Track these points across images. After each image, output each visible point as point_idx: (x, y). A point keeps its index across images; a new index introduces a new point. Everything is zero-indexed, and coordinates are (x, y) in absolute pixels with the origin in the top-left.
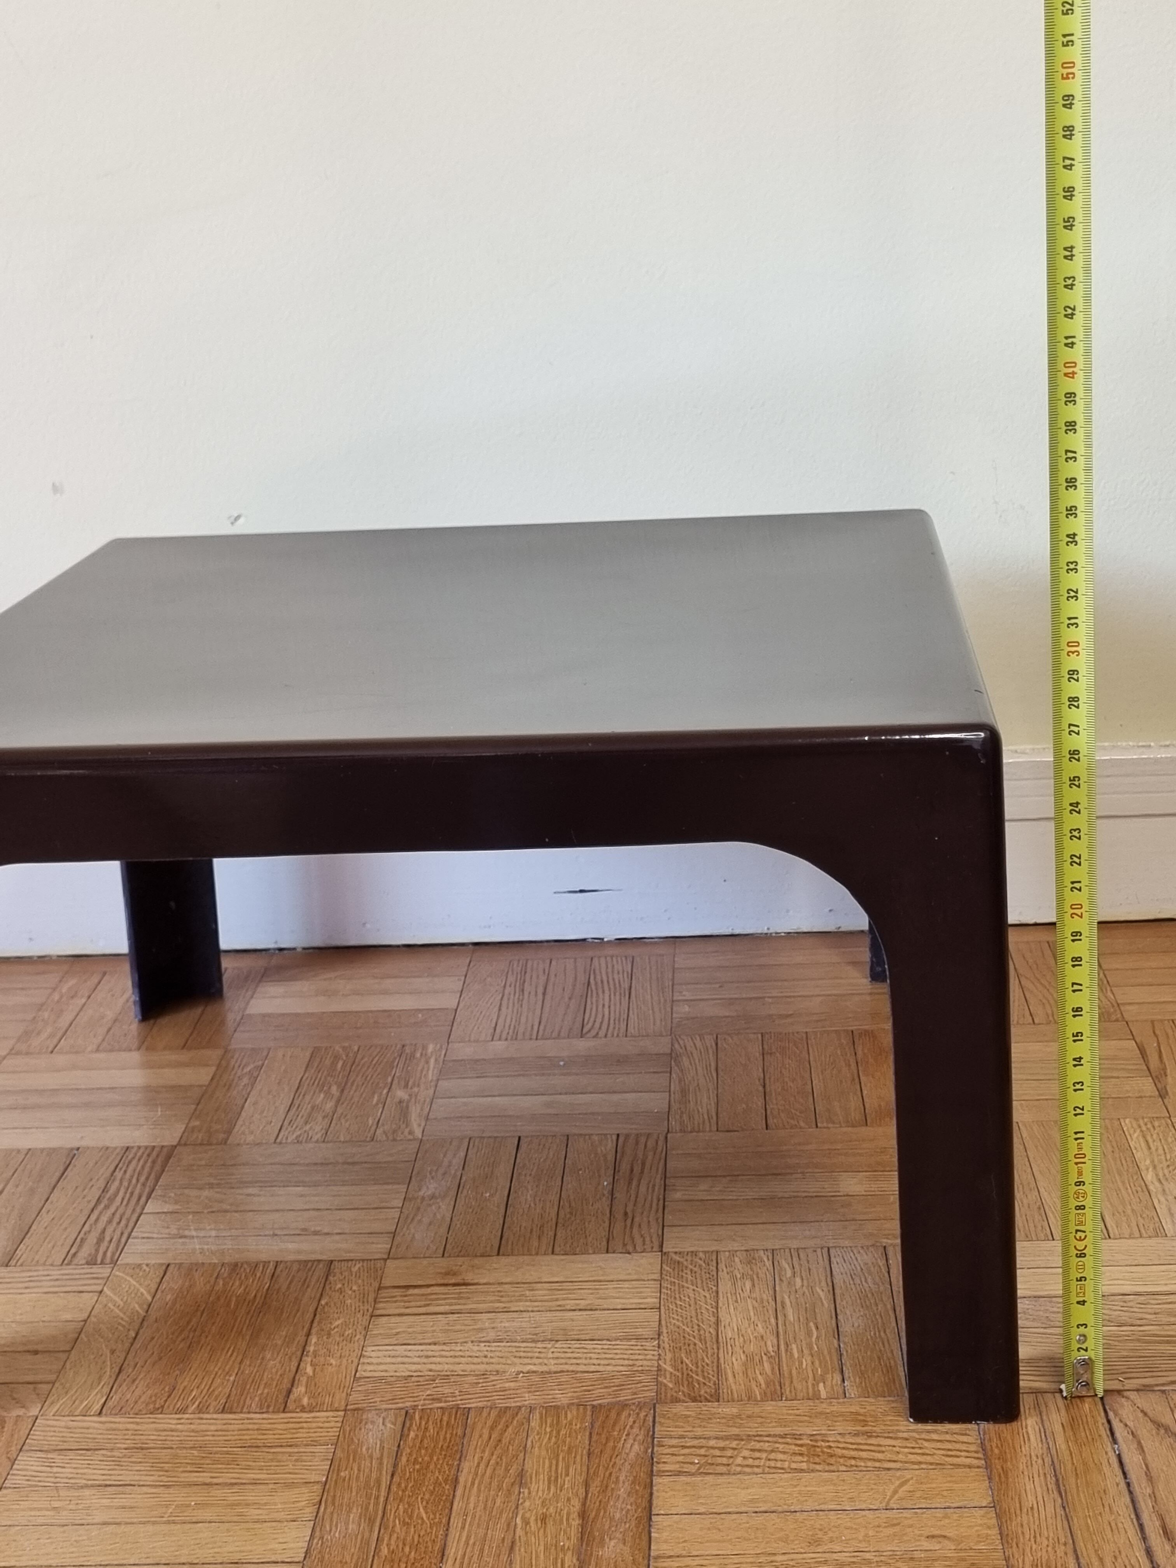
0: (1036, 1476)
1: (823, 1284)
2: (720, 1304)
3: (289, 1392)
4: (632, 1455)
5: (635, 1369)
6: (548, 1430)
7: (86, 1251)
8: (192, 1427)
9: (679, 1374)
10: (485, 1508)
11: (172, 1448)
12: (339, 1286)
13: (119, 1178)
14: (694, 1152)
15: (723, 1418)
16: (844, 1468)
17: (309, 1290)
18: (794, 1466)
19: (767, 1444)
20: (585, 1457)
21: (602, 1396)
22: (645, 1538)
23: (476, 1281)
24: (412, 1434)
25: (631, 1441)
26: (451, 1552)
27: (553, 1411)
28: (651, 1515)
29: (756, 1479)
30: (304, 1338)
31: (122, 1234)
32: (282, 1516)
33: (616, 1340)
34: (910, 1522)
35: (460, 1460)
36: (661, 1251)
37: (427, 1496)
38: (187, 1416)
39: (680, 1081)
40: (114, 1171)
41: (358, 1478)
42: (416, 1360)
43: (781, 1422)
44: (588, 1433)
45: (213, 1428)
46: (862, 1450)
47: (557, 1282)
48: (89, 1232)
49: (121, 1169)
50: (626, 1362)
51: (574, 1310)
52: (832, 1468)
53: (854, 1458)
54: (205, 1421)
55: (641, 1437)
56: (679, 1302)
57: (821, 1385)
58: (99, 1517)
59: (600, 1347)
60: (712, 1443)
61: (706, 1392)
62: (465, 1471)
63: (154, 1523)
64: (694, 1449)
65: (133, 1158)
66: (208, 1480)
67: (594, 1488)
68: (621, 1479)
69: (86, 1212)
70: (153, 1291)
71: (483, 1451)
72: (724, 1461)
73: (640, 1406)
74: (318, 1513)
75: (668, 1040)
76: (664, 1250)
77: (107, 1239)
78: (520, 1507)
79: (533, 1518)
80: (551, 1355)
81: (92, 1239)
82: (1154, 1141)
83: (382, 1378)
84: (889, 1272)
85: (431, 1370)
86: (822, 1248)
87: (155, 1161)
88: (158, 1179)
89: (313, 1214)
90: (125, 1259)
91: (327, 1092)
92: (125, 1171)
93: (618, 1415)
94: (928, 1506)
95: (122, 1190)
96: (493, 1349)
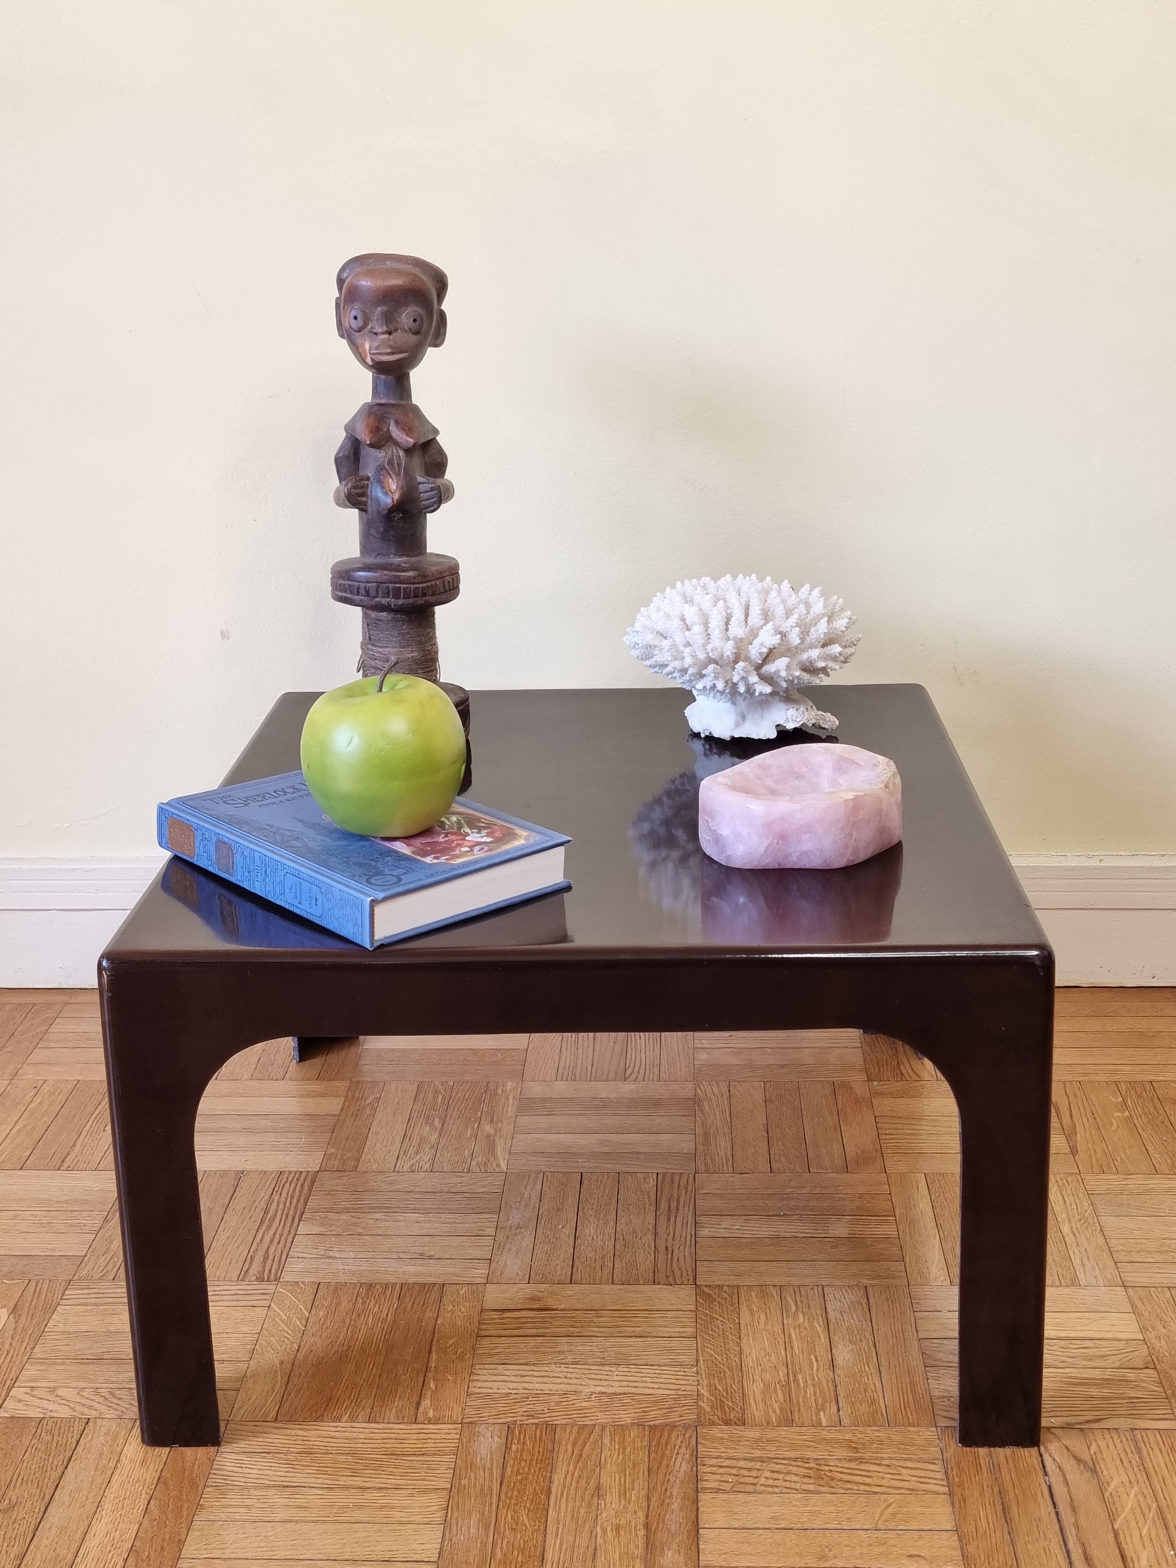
0: (987, 1503)
1: (820, 1320)
2: (742, 1336)
3: (418, 1405)
4: (682, 1471)
5: (680, 1393)
6: (617, 1447)
7: (255, 1268)
8: (347, 1434)
9: (714, 1399)
10: (573, 1517)
11: (332, 1454)
12: (451, 1307)
13: (276, 1201)
14: (717, 1191)
15: (749, 1441)
16: (842, 1491)
17: (428, 1310)
18: (805, 1487)
19: (784, 1466)
20: (646, 1473)
21: (656, 1417)
22: (694, 1548)
23: (554, 1307)
24: (514, 1448)
25: (680, 1460)
26: (549, 1555)
27: (619, 1429)
28: (698, 1528)
29: (776, 1498)
30: (427, 1355)
31: (282, 1252)
32: (418, 1519)
33: (665, 1366)
34: (893, 1542)
35: (551, 1472)
36: (696, 1284)
37: (528, 1505)
38: (341, 1424)
39: (703, 1125)
40: (272, 1194)
41: (475, 1486)
42: (513, 1378)
43: (793, 1447)
44: (647, 1451)
45: (362, 1436)
46: (856, 1475)
47: (617, 1311)
48: (257, 1250)
49: (277, 1192)
50: (673, 1387)
51: (631, 1337)
52: (833, 1490)
53: (850, 1482)
54: (356, 1429)
55: (687, 1456)
56: (711, 1333)
57: (822, 1413)
58: (282, 1515)
59: (653, 1371)
60: (742, 1464)
61: (735, 1417)
62: (556, 1483)
63: (324, 1522)
64: (729, 1469)
65: (286, 1182)
66: (362, 1484)
67: (654, 1503)
68: (675, 1493)
69: (253, 1231)
70: (309, 1307)
71: (569, 1465)
72: (751, 1480)
73: (686, 1428)
74: (446, 1517)
75: (690, 1085)
76: (698, 1283)
77: (271, 1257)
78: (599, 1517)
79: (609, 1529)
80: (616, 1378)
81: (259, 1258)
82: (1068, 1196)
83: (488, 1395)
84: (870, 1311)
85: (525, 1389)
86: (818, 1286)
87: (302, 1185)
88: (306, 1202)
89: (427, 1239)
90: (286, 1277)
91: (432, 1125)
92: (281, 1194)
93: (670, 1435)
94: (907, 1528)
95: (280, 1212)
96: (571, 1370)
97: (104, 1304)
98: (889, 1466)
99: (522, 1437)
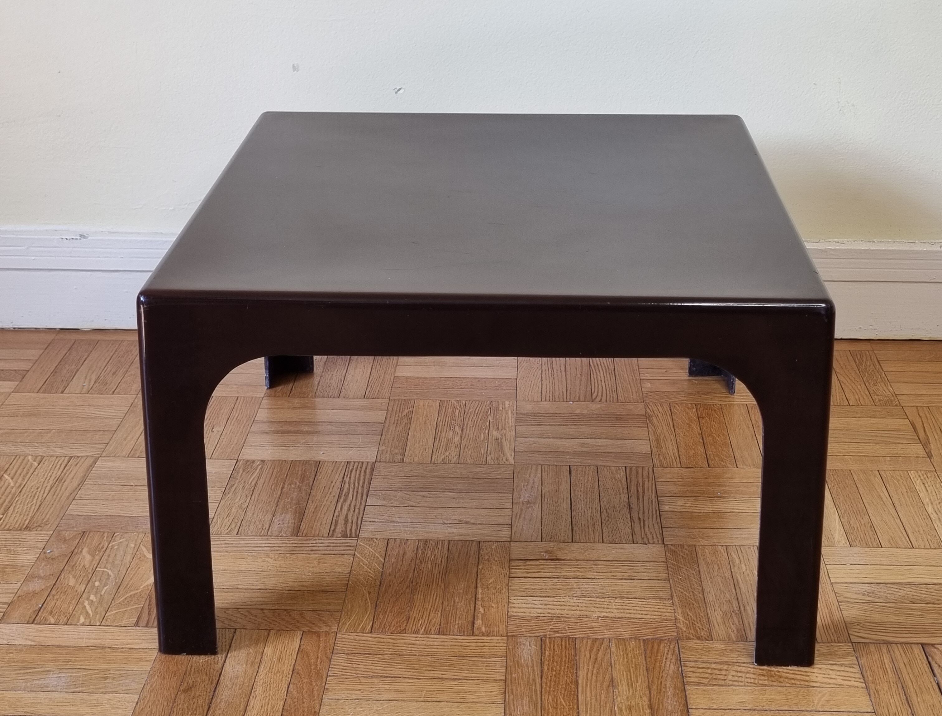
0: (894, 694)
2: (702, 580)
3: (473, 623)
4: (671, 672)
5: (663, 618)
6: (622, 653)
7: (340, 528)
8: (424, 642)
9: (687, 622)
10: (596, 700)
11: (416, 655)
12: (487, 557)
13: (347, 481)
14: (671, 480)
15: (716, 651)
16: (789, 685)
17: (471, 559)
18: (761, 682)
19: (744, 668)
20: (645, 672)
21: (647, 633)
23: (563, 558)
24: (547, 653)
25: (668, 663)
27: (621, 641)
28: (688, 709)
29: (742, 689)
30: (474, 590)
31: (358, 518)
32: (485, 700)
33: (648, 599)
35: (577, 670)
36: (664, 544)
37: (563, 692)
38: (420, 635)
39: (654, 434)
40: (344, 476)
41: (522, 679)
42: (540, 606)
44: (644, 657)
45: (436, 643)
46: (798, 674)
47: (609, 561)
48: (339, 516)
49: (347, 476)
50: (657, 613)
51: (622, 579)
52: (782, 685)
53: (793, 679)
54: (430, 639)
55: (673, 661)
56: (679, 577)
58: (386, 696)
59: (641, 603)
60: (713, 666)
61: (704, 634)
62: (581, 677)
63: (417, 701)
64: (704, 670)
65: (353, 469)
66: (440, 676)
67: (654, 692)
68: (668, 685)
69: (334, 503)
70: (383, 555)
71: (588, 665)
72: (722, 677)
73: (670, 641)
74: (505, 699)
75: (641, 405)
76: (665, 543)
77: (350, 521)
78: (615, 701)
79: (624, 708)
80: (614, 607)
81: (341, 521)
82: (929, 486)
83: (523, 617)
85: (549, 613)
86: (753, 546)
87: (365, 472)
88: (370, 484)
89: (463, 510)
90: (363, 535)
91: (454, 431)
92: (350, 478)
93: (659, 646)
94: (839, 710)
95: (351, 490)
96: (581, 601)
97: (232, 552)
98: (820, 669)
99: (552, 646)
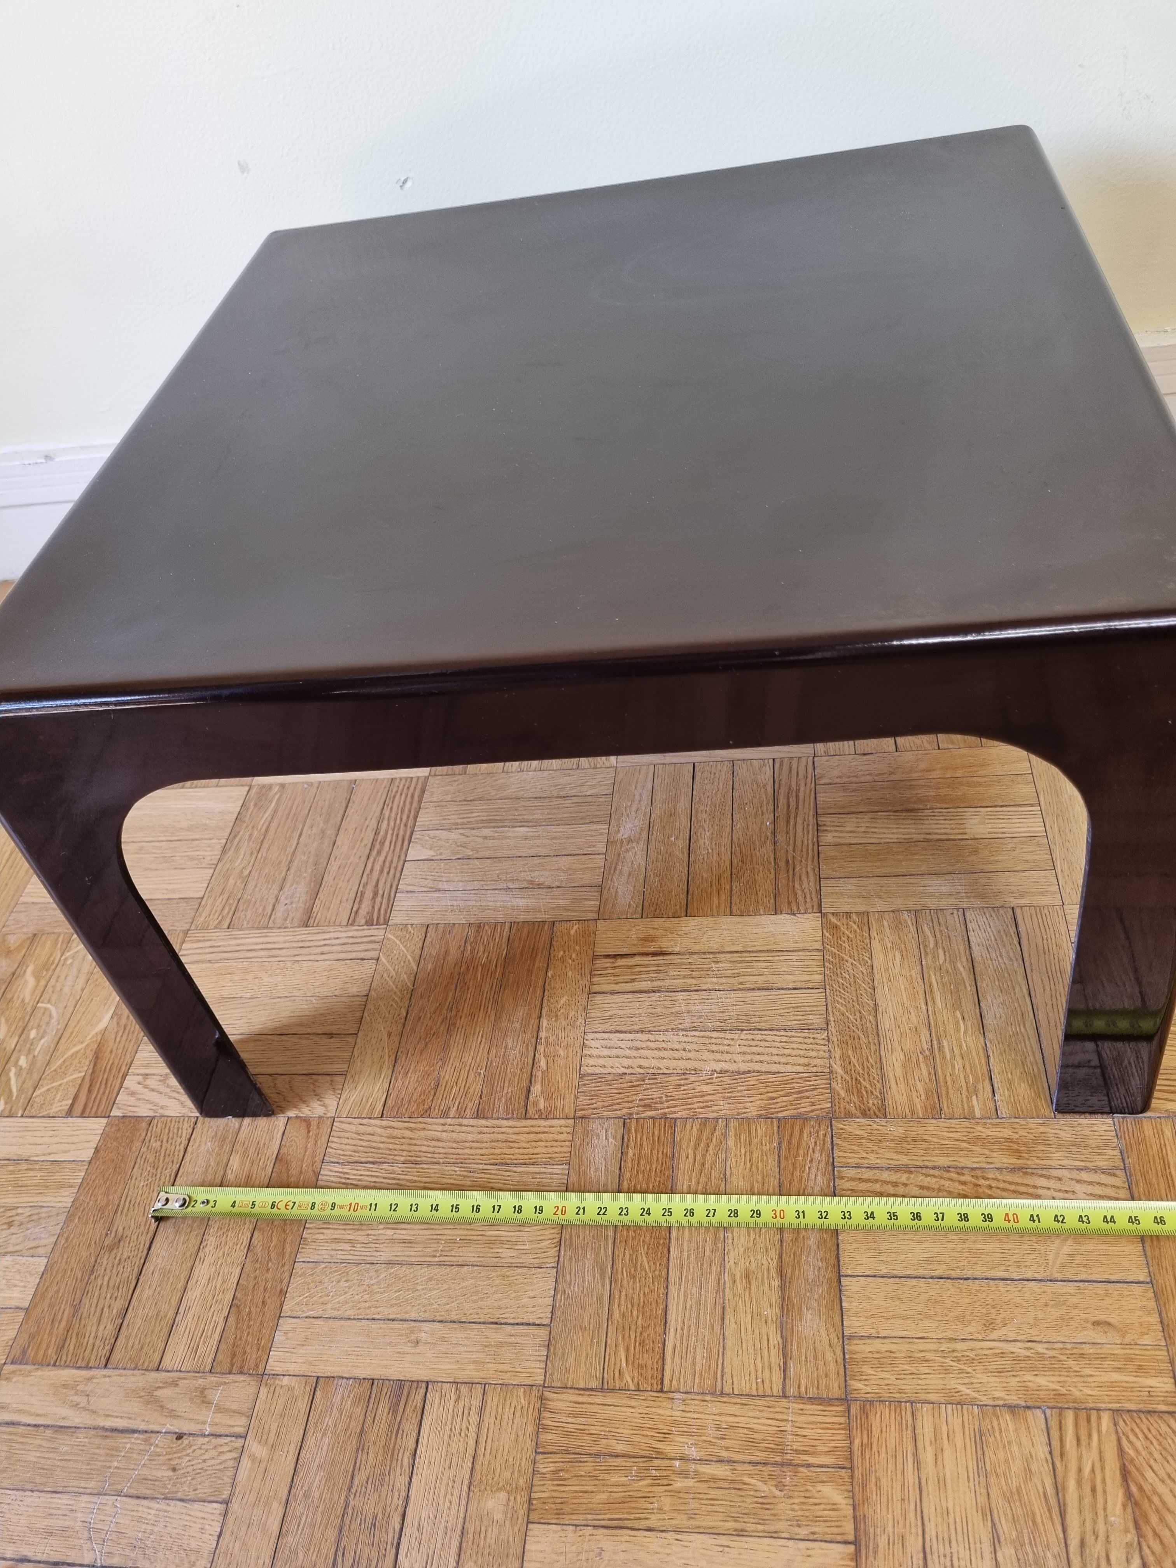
1: (963, 958)
2: (876, 985)
3: (529, 1091)
5: (811, 1070)
6: (743, 1151)
7: (365, 908)
8: (454, 1135)
9: (848, 1078)
10: (697, 1258)
11: (438, 1163)
12: (561, 954)
13: (387, 816)
14: (839, 780)
15: (892, 1140)
17: (538, 957)
19: (934, 1180)
21: (785, 1106)
22: (838, 1308)
23: (670, 950)
24: (631, 1152)
25: (814, 1170)
27: (744, 1124)
28: (840, 1277)
30: (536, 1022)
31: (391, 886)
32: (529, 1259)
33: (792, 1030)
34: (1074, 1300)
36: (821, 912)
37: (647, 1239)
38: (449, 1121)
40: (383, 809)
42: (628, 1052)
43: (945, 1151)
44: (777, 1157)
45: (470, 1137)
46: (1020, 1192)
47: (737, 952)
48: (367, 884)
50: (802, 1061)
51: (754, 989)
54: (464, 1128)
55: (822, 1165)
56: (840, 980)
57: (974, 1099)
58: (386, 1254)
59: (778, 1039)
60: (884, 1175)
61: (874, 1104)
63: (428, 1264)
64: (869, 1184)
65: (397, 792)
69: (364, 858)
70: (417, 958)
71: (691, 1178)
73: (819, 1122)
74: (559, 1257)
76: (823, 911)
77: (381, 892)
78: (727, 1258)
79: (738, 1276)
80: (738, 1050)
81: (369, 894)
83: (601, 1076)
84: (1020, 943)
85: (640, 1067)
86: (958, 910)
87: (413, 796)
88: (416, 817)
89: (536, 861)
90: (397, 918)
92: (391, 808)
93: (801, 1132)
94: (1089, 1278)
95: (390, 832)
96: (690, 1039)
97: (217, 961)
98: (1060, 1179)
99: (639, 1137)
